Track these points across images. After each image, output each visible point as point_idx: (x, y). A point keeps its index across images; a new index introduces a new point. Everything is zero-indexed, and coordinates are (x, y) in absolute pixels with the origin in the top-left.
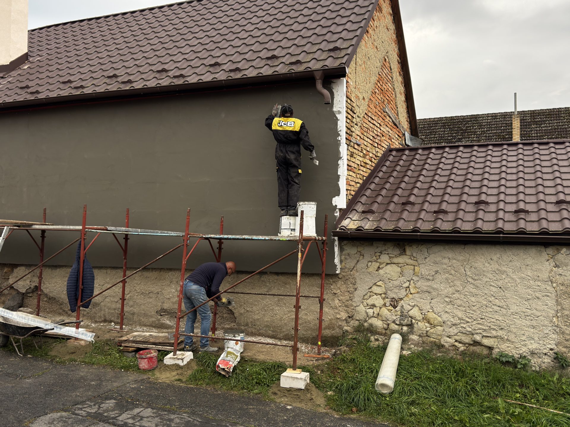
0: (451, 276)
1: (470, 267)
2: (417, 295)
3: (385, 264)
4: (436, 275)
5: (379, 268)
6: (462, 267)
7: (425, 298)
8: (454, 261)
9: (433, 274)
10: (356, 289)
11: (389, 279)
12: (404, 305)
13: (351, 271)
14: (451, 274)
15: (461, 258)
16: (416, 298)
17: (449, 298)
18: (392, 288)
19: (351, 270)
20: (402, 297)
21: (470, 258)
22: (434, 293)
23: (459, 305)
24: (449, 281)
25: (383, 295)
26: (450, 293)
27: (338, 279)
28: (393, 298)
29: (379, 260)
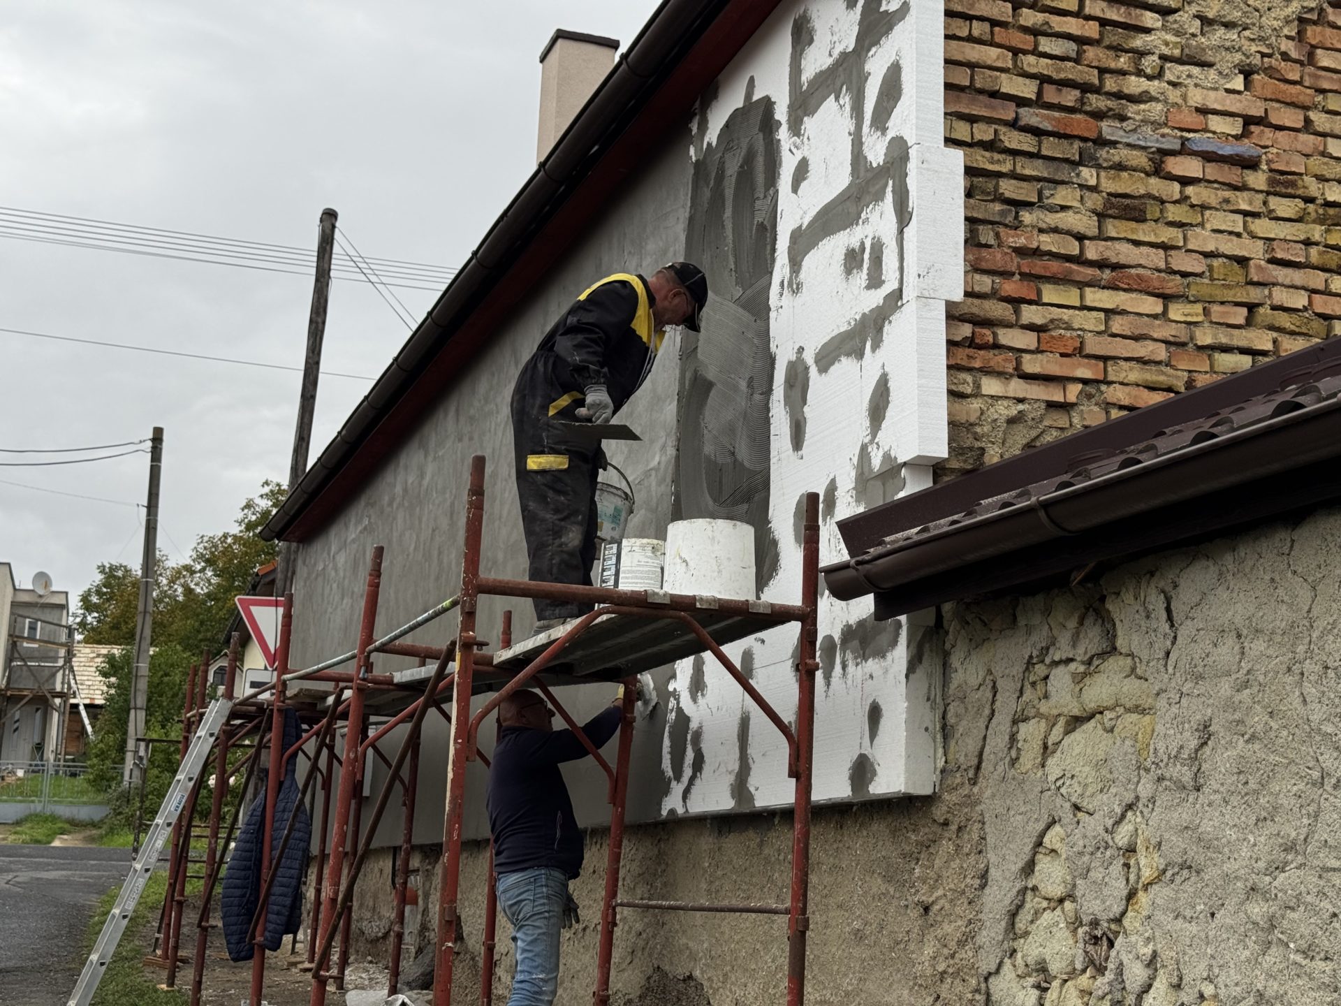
0: (1257, 746)
1: (1318, 668)
2: (1161, 893)
3: (1062, 722)
4: (1207, 750)
5: (1045, 747)
6: (1289, 679)
7: (1188, 913)
8: (1258, 646)
9: (1194, 743)
10: (984, 876)
11: (1077, 808)
12: (1125, 958)
13: (974, 782)
14: (1253, 738)
15: (1280, 617)
16: (1159, 915)
17: (1266, 896)
18: (1086, 858)
19: (971, 774)
20: (1116, 910)
21: (1314, 613)
22: (1211, 873)
23: (1304, 945)
24: (1253, 785)
25: (1068, 905)
26: (1261, 865)
27: (935, 828)
28: (1095, 923)
29: (1044, 707)
